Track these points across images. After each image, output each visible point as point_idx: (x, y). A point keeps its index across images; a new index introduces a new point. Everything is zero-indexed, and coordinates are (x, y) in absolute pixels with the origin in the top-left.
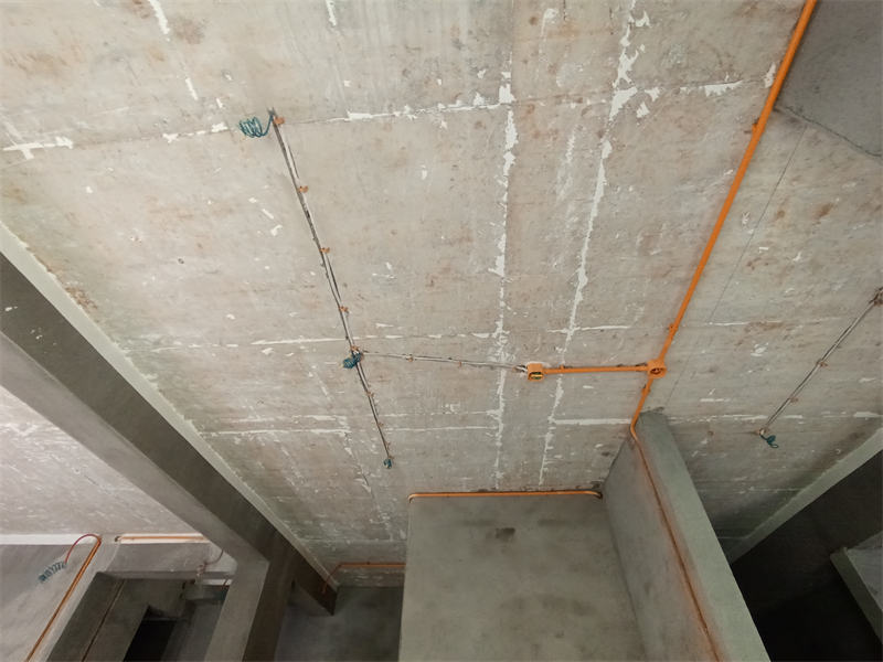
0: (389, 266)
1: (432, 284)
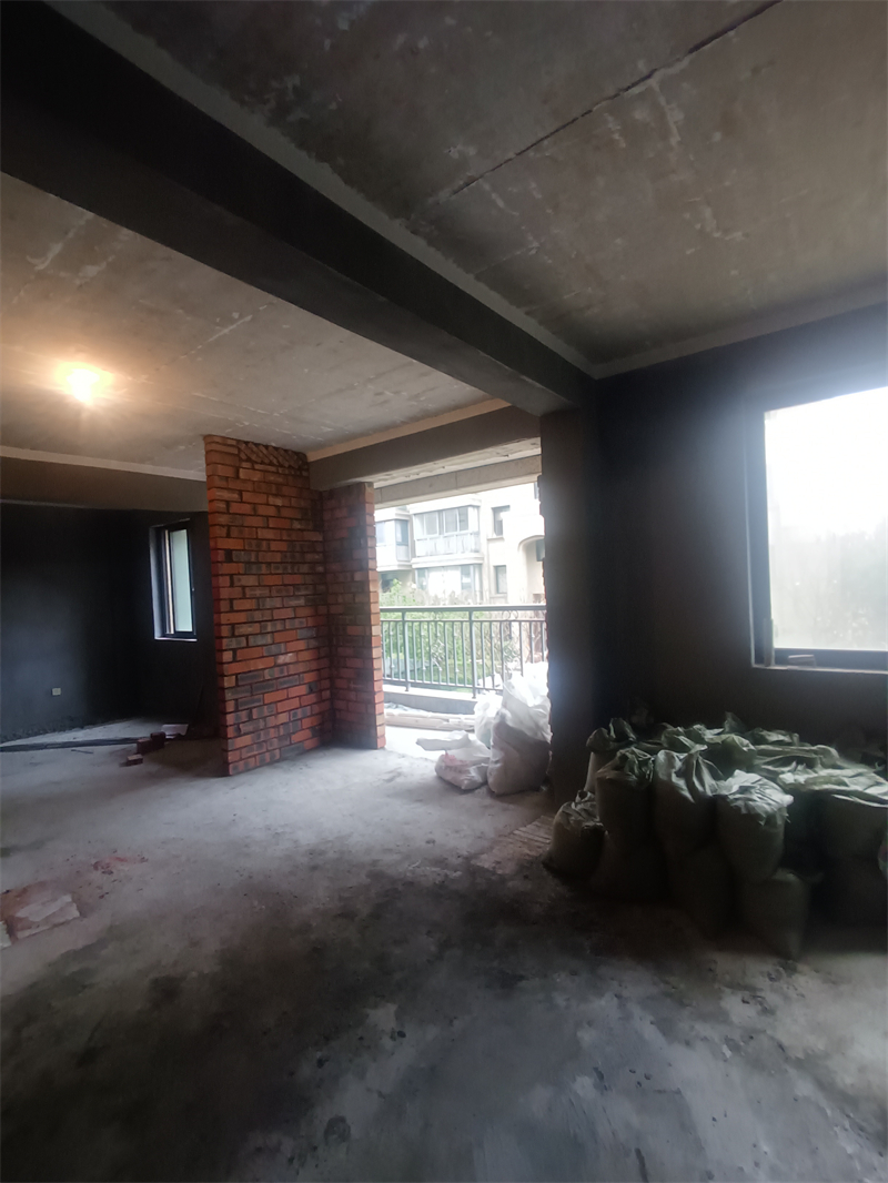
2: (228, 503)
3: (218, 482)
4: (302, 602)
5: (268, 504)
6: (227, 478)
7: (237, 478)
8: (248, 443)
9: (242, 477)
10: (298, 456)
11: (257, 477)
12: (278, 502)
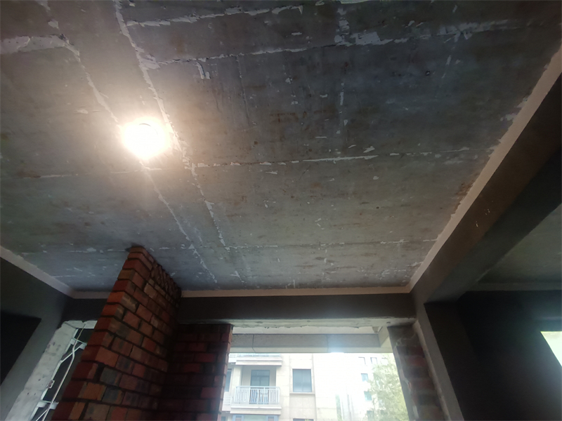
0: (266, 206)
1: (243, 197)
2: (126, 310)
5: (149, 323)
6: (136, 286)
7: (142, 290)
8: (159, 265)
9: (145, 291)
10: (179, 289)
11: (153, 295)
12: (156, 323)
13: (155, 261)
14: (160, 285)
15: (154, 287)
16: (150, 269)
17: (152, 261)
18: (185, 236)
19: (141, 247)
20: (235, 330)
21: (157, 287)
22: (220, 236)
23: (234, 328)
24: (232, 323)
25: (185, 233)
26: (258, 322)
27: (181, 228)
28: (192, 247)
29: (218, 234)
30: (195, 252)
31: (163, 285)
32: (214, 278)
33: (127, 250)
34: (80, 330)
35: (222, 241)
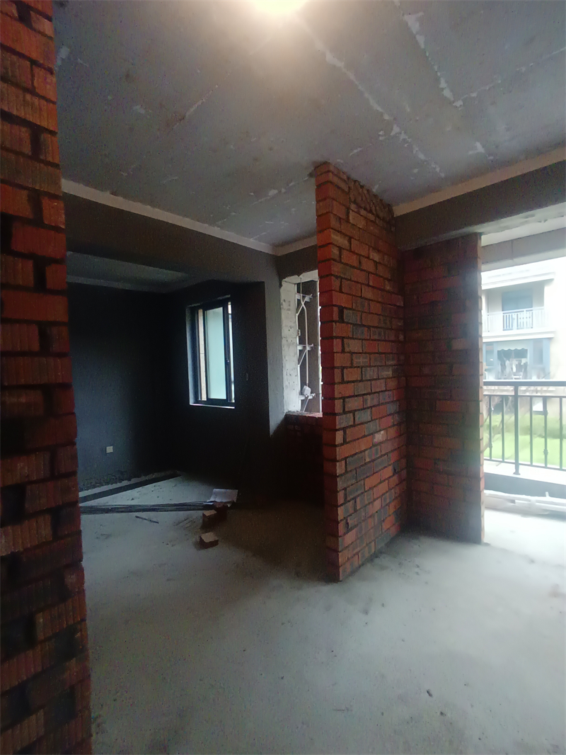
2: (340, 249)
3: (334, 223)
4: (389, 373)
5: (368, 258)
6: (340, 218)
7: (348, 221)
8: (355, 181)
9: (351, 221)
10: (388, 207)
11: (362, 224)
12: (376, 257)
13: (348, 178)
14: (365, 209)
15: (358, 213)
16: (347, 190)
17: (345, 177)
18: (382, 114)
19: (326, 163)
20: (485, 240)
21: (363, 212)
22: (443, 84)
23: (483, 237)
24: (479, 231)
25: (380, 109)
26: (527, 217)
27: (373, 103)
28: (396, 129)
29: (437, 80)
30: (403, 136)
31: (368, 207)
32: (438, 170)
33: (311, 175)
34: (298, 284)
35: (447, 93)
